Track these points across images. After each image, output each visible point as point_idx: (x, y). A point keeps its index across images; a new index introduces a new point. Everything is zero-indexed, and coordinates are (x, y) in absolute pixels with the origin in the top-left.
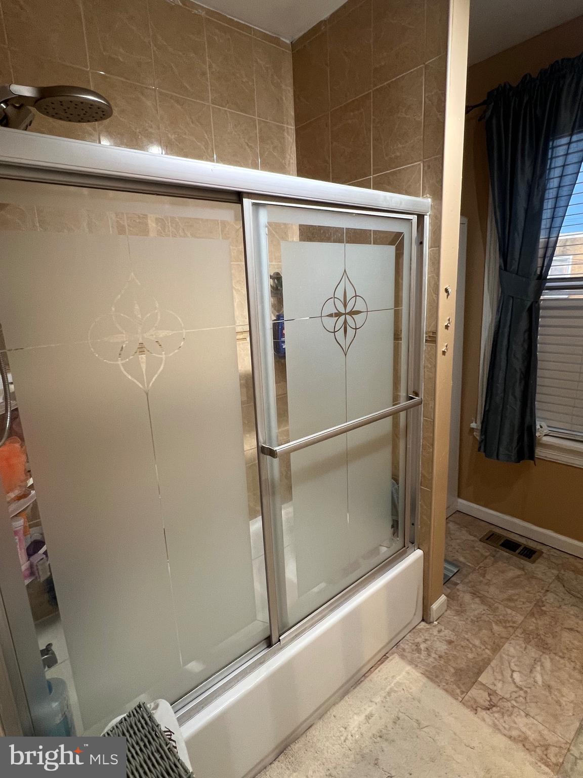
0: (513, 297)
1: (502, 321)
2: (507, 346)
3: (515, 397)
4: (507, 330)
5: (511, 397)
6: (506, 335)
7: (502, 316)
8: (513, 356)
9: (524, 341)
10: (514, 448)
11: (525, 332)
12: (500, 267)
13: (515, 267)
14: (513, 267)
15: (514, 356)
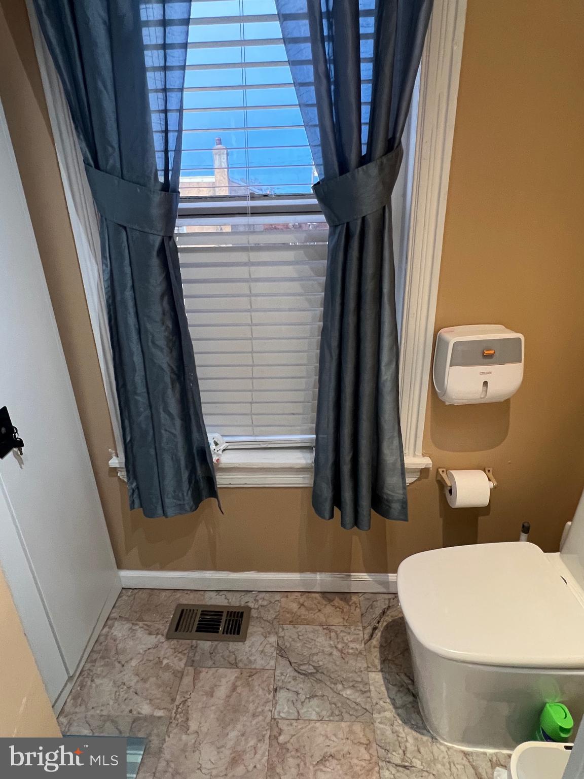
0: (125, 228)
1: (115, 277)
2: (137, 326)
3: (169, 414)
4: (129, 294)
5: (163, 415)
6: (130, 304)
7: (115, 265)
8: (150, 344)
9: (164, 314)
10: (185, 494)
11: (162, 296)
12: (86, 161)
13: (114, 161)
14: (111, 162)
15: (153, 343)
